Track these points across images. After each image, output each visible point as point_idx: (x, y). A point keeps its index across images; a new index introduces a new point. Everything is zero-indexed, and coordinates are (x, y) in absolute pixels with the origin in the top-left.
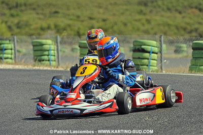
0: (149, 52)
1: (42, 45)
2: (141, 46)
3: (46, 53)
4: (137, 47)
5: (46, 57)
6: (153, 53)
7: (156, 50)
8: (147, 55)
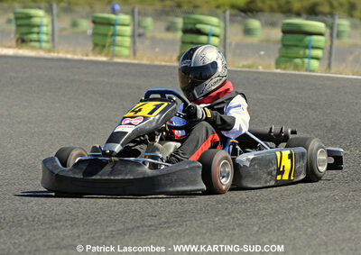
0: (207, 35)
1: (29, 17)
2: (195, 24)
3: (36, 30)
4: (190, 27)
5: (34, 36)
6: (214, 35)
7: (217, 30)
8: (203, 38)
